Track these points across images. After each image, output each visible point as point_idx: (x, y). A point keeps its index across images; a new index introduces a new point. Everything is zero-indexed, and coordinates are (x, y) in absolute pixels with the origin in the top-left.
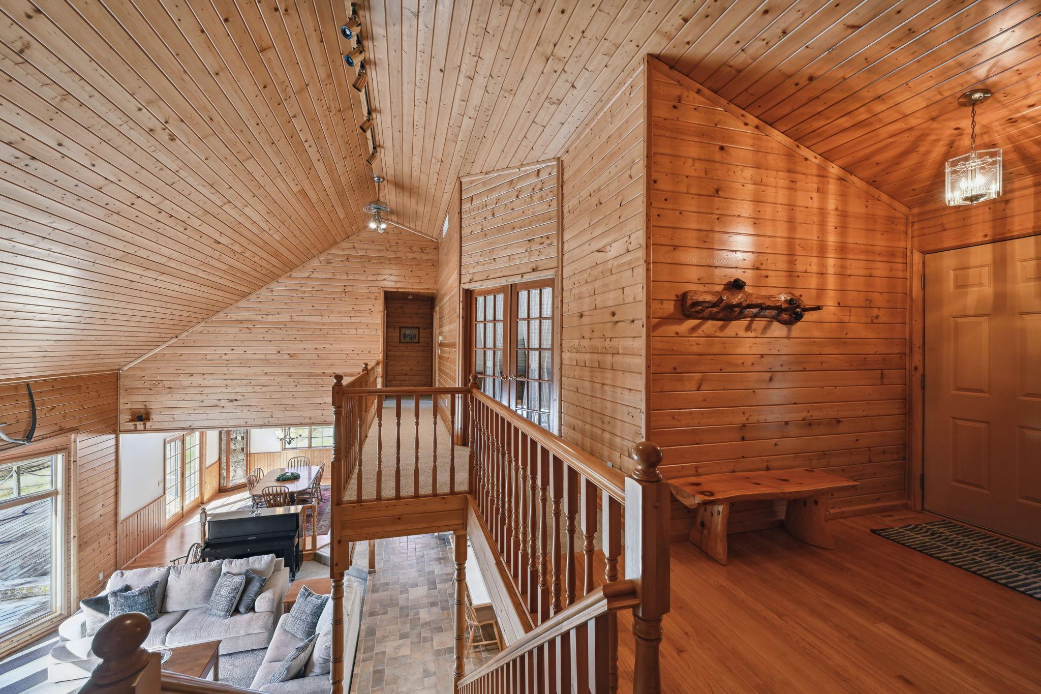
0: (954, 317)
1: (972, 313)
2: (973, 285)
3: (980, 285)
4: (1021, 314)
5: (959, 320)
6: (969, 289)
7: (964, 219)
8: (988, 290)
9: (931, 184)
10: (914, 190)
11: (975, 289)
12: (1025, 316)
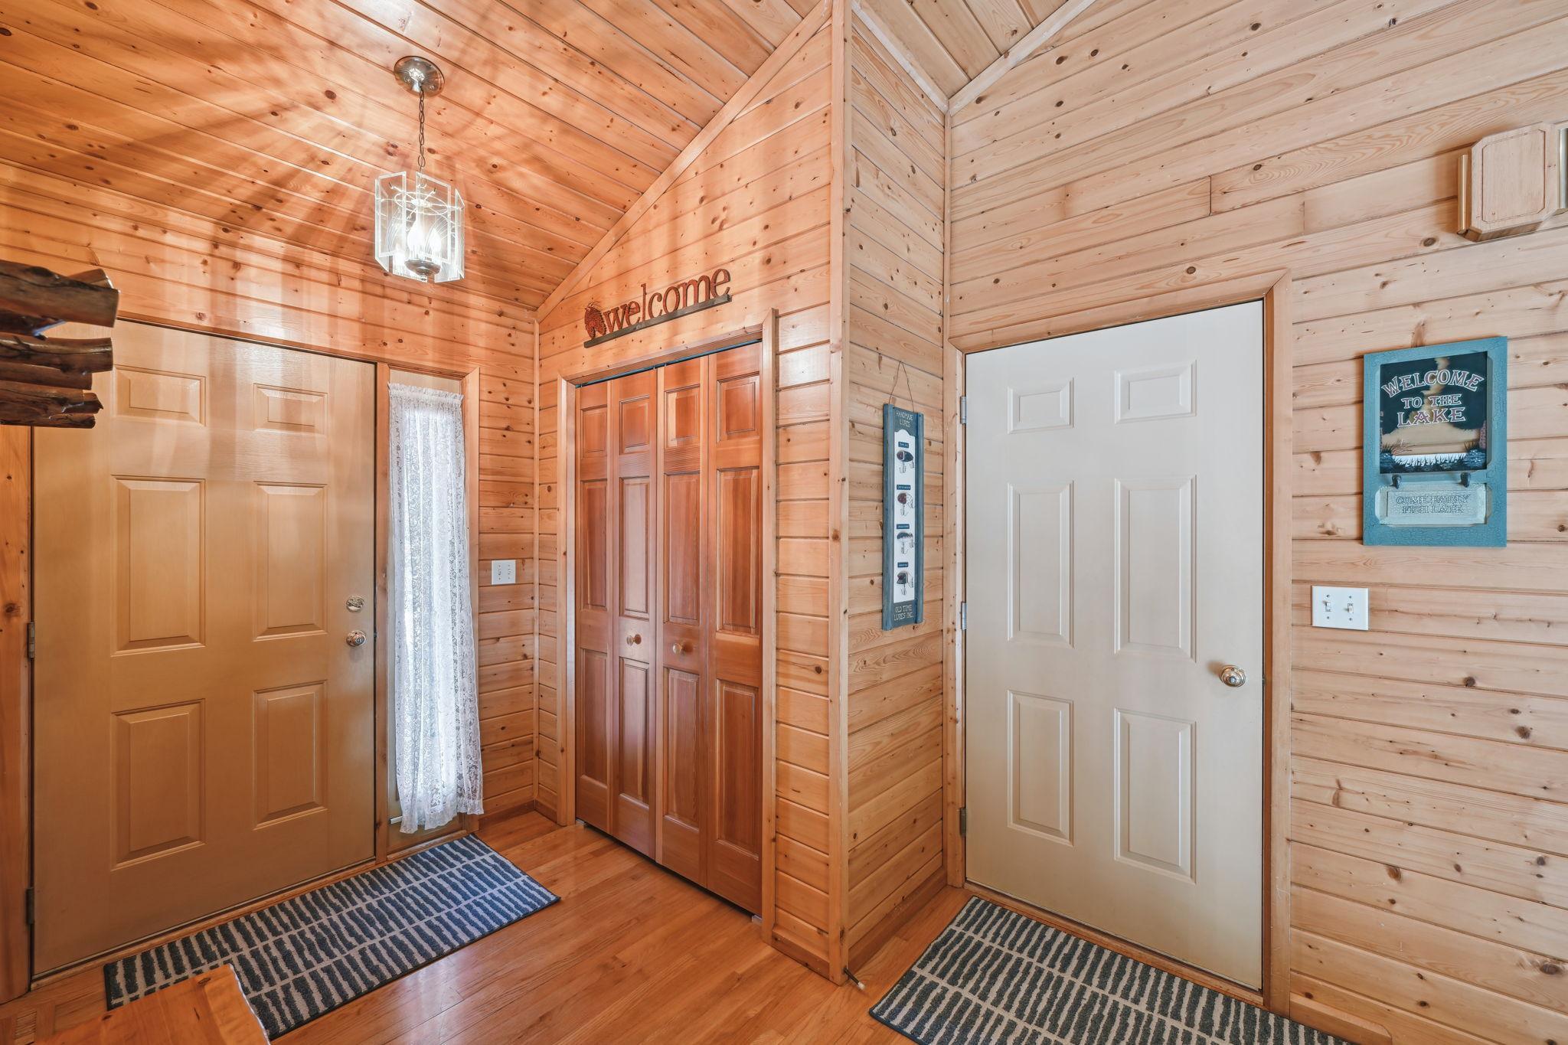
0: (120, 477)
1: (164, 472)
2: (168, 413)
3: (183, 414)
4: (259, 483)
5: (131, 485)
6: (158, 420)
7: (148, 260)
8: (199, 431)
9: (129, 144)
10: (72, 127)
11: (172, 422)
12: (264, 488)
